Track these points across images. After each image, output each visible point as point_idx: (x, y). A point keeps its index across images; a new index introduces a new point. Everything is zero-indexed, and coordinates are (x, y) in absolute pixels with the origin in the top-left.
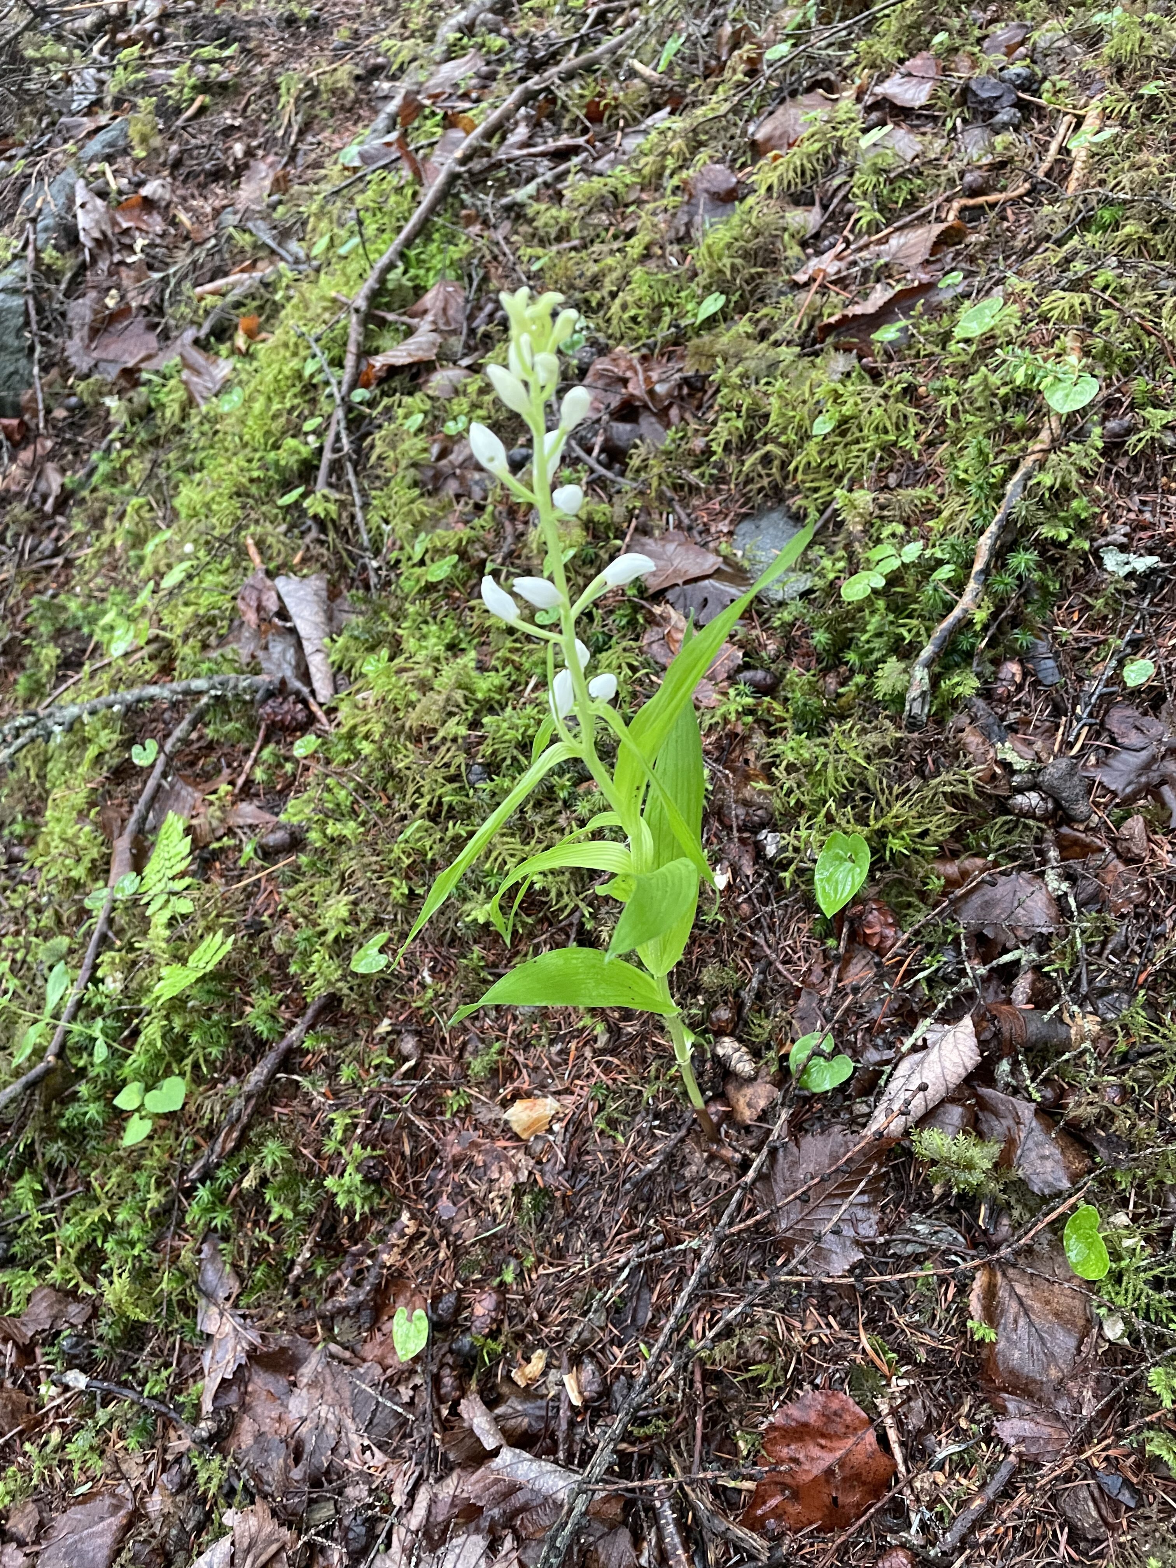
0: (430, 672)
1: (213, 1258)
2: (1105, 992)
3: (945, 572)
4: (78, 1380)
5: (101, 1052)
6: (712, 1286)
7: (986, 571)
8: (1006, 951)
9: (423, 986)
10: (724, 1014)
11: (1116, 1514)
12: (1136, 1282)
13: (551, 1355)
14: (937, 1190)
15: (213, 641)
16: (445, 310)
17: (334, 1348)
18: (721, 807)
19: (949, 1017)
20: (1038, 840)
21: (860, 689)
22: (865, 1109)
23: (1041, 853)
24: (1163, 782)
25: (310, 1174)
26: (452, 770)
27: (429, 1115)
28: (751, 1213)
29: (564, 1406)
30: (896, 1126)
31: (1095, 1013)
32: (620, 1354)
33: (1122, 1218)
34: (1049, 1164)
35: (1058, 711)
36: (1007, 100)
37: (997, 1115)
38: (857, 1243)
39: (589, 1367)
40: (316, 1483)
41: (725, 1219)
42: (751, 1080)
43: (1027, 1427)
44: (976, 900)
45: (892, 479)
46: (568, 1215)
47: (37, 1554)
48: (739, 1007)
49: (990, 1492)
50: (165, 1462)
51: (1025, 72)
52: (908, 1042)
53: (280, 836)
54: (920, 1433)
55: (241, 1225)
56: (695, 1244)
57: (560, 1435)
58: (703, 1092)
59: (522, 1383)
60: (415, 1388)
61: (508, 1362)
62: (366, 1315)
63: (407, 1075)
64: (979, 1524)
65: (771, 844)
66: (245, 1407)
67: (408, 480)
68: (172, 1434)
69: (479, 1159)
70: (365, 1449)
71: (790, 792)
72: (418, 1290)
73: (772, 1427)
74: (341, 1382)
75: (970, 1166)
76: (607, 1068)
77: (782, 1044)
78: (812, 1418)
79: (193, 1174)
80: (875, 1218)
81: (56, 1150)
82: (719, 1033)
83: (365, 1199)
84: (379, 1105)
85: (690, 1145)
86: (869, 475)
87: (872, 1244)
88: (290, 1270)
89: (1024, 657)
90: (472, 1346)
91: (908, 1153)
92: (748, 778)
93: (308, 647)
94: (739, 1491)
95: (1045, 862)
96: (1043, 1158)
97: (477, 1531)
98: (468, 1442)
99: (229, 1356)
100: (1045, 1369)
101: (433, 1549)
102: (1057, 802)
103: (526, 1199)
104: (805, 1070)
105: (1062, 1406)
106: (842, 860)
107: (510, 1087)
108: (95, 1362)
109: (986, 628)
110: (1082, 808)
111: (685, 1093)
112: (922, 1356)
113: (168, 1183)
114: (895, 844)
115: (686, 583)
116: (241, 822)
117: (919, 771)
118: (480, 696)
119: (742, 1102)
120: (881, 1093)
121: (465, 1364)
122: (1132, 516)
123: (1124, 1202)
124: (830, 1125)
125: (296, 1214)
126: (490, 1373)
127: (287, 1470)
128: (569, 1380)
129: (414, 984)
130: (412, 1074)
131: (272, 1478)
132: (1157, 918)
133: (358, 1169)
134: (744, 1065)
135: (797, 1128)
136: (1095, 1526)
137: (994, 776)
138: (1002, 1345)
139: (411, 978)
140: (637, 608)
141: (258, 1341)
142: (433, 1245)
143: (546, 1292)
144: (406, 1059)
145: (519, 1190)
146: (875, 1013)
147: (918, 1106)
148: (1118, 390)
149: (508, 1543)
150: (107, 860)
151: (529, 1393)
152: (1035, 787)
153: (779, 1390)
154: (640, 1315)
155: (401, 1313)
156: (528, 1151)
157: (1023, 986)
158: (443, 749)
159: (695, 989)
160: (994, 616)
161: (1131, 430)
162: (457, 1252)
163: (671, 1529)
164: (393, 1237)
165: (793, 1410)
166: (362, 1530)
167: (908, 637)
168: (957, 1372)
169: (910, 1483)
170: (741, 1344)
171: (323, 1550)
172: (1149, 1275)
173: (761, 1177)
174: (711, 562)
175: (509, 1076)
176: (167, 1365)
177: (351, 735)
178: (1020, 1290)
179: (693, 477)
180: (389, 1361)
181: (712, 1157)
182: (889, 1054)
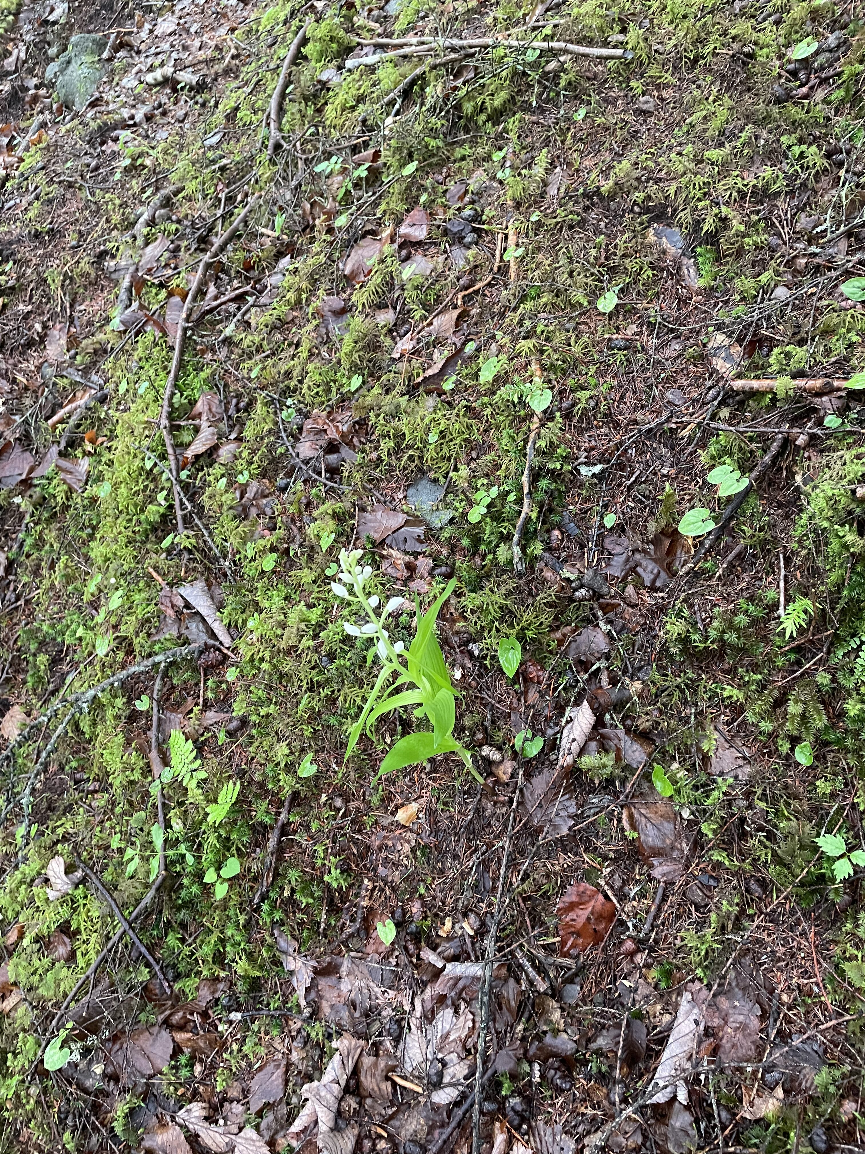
0: (282, 617)
1: (280, 936)
2: (640, 668)
3: (512, 497)
4: (235, 1016)
5: (190, 859)
6: (514, 860)
7: (530, 493)
8: (593, 665)
9: (335, 772)
10: (480, 736)
11: (710, 891)
12: (687, 791)
13: (453, 918)
14: (597, 781)
15: (153, 631)
16: (210, 409)
17: (352, 954)
18: (447, 639)
19: (578, 703)
20: (592, 609)
21: (491, 561)
22: (555, 757)
23: (595, 615)
24: (637, 566)
25: (313, 879)
26: (313, 663)
27: (359, 831)
28: (520, 821)
29: (467, 937)
30: (569, 760)
31: (638, 679)
32: (483, 905)
33: (675, 765)
34: (637, 753)
35: (582, 547)
36: (468, 229)
37: (610, 739)
38: (569, 817)
39: (472, 916)
40: (367, 1016)
41: (510, 828)
42: (502, 761)
43: (665, 869)
44: (573, 645)
45: (474, 454)
46: (440, 853)
47: (248, 1103)
48: (485, 730)
49: (657, 901)
50: (292, 1037)
51: (472, 213)
52: (564, 720)
53: (235, 724)
54: (622, 888)
55: (288, 917)
56: (500, 844)
57: (470, 949)
58: (482, 775)
59: (445, 935)
60: (397, 957)
61: (435, 928)
62: (362, 934)
63: (343, 817)
64: (656, 917)
65: (475, 648)
66: (320, 997)
67: (231, 516)
68: (290, 1023)
69: (390, 843)
70: (383, 993)
71: (476, 623)
72: (382, 913)
73: (559, 910)
74: (361, 967)
75: (605, 766)
76: (435, 780)
77: (510, 741)
78: (574, 899)
79: (256, 901)
80: (574, 803)
81: (183, 915)
82: (481, 746)
83: (344, 880)
84: (335, 835)
85: (484, 801)
86: (463, 457)
87: (576, 815)
88: (319, 927)
89: (559, 526)
90: (417, 927)
91: (579, 770)
92: (454, 621)
93: (209, 620)
94: (554, 943)
95: (596, 618)
96: (634, 752)
97: (447, 1007)
98: (430, 969)
99: (305, 976)
100: (664, 841)
101: (430, 1023)
102: (593, 590)
103: (418, 853)
104: (523, 749)
105: (675, 854)
106: (509, 650)
107: (392, 805)
108: (241, 1005)
109: (538, 518)
110: (605, 590)
111: (474, 778)
112: (612, 855)
113: (245, 909)
114: (530, 634)
115: (393, 532)
116: (210, 722)
117: (530, 594)
118: (313, 622)
119: (501, 773)
120: (559, 748)
121: (416, 938)
122: (587, 444)
123: (673, 758)
124: (542, 769)
125: (314, 899)
126: (429, 937)
127: (351, 1016)
128: (465, 925)
129: (330, 773)
130: (344, 816)
131: (346, 1021)
132: (652, 629)
133: (336, 868)
134: (496, 756)
135: (528, 776)
136: (703, 899)
137: (563, 587)
138: (643, 838)
139: (328, 771)
140: (374, 553)
141: (316, 964)
142: (382, 890)
143: (441, 892)
144: (339, 810)
145: (413, 851)
146: (546, 712)
147: (575, 748)
148: (563, 385)
149: (463, 1006)
150: (148, 765)
151: (449, 938)
152: (582, 586)
153: (557, 893)
154: (487, 884)
155: (379, 925)
156: (411, 831)
157: (604, 678)
158: (305, 655)
159: (463, 729)
160: (540, 512)
161: (573, 406)
162: (394, 890)
163: (530, 969)
164: (363, 893)
165: (566, 899)
166: (395, 1027)
167: (505, 532)
168: (629, 857)
169: (623, 910)
170: (534, 880)
171: (381, 1043)
172: (690, 786)
173: (519, 803)
174: (401, 518)
175: (390, 800)
176: (276, 993)
177: (252, 660)
178: (643, 811)
179: (377, 474)
180: (380, 950)
181: (496, 803)
182: (557, 729)
